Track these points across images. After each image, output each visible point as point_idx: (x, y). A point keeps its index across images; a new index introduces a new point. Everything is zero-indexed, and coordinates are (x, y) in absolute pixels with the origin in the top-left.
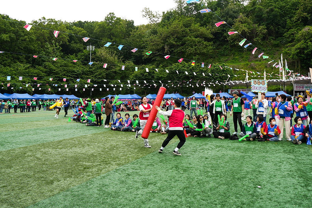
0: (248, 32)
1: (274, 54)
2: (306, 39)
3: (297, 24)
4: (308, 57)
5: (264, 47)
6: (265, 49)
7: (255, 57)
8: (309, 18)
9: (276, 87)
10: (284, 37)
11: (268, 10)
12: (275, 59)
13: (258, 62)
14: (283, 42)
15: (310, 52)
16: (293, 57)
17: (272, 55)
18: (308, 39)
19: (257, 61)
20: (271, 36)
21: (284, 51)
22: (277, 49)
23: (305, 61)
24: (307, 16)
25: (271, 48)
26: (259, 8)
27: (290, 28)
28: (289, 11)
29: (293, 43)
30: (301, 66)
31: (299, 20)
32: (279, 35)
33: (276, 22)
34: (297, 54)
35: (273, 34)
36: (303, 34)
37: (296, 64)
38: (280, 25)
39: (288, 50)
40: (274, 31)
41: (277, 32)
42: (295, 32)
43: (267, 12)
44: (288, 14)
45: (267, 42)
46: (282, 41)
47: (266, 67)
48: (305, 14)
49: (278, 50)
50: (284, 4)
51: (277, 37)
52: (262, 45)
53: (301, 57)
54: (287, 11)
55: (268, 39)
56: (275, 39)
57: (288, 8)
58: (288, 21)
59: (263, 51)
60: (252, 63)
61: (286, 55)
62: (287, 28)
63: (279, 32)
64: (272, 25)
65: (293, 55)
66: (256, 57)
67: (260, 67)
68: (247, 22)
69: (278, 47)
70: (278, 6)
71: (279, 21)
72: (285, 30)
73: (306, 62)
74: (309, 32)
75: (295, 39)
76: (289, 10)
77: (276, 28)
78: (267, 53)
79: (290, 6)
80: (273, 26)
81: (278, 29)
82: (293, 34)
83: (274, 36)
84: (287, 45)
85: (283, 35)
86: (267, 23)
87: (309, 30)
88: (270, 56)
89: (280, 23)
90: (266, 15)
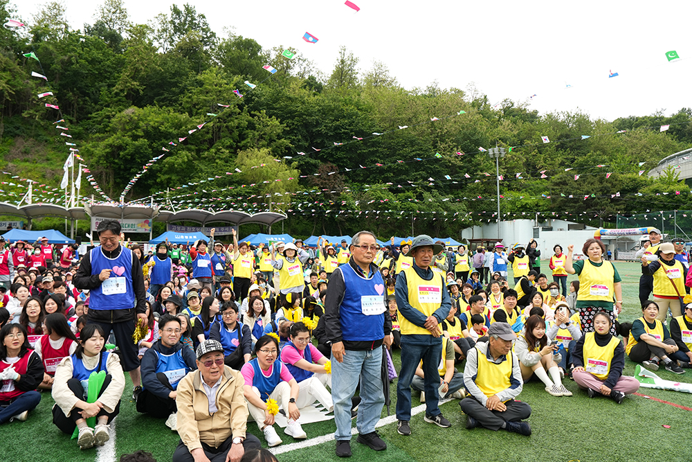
0: (9, 94)
3: (120, 100)
4: (128, 166)
5: (50, 134)
6: (51, 139)
7: (22, 153)
8: (141, 92)
9: (60, 220)
10: (90, 118)
11: (66, 58)
13: (28, 164)
14: (91, 132)
16: (98, 161)
17: (65, 153)
18: (130, 130)
19: (27, 161)
20: (68, 114)
21: (83, 147)
23: (121, 173)
24: (138, 88)
26: (47, 49)
27: (108, 106)
28: (109, 72)
29: (106, 135)
30: (115, 182)
31: (122, 91)
32: (85, 115)
33: (80, 87)
34: (107, 157)
35: (73, 111)
36: (121, 120)
38: (88, 95)
39: (94, 147)
40: (76, 106)
41: (81, 109)
42: (113, 113)
43: (62, 62)
44: (106, 77)
46: (90, 128)
47: (44, 176)
48: (135, 83)
50: (100, 56)
51: (79, 120)
52: (46, 129)
53: (114, 163)
54: (106, 72)
55: (60, 117)
56: (77, 123)
57: (108, 66)
58: (104, 91)
59: (46, 141)
60: (10, 164)
62: (101, 105)
63: (86, 108)
64: (73, 91)
66: (25, 152)
67: (29, 174)
68: (10, 70)
69: (80, 139)
70: (87, 56)
71: (87, 86)
72: (97, 107)
73: (123, 174)
75: (109, 126)
76: (110, 70)
77: (80, 100)
78: (55, 148)
79: (111, 62)
80: (75, 95)
81: (84, 104)
82: (108, 117)
83: (75, 115)
84: (94, 136)
85: (89, 115)
86: (60, 85)
87: (133, 113)
88: (59, 154)
89: (89, 90)
90: (59, 67)
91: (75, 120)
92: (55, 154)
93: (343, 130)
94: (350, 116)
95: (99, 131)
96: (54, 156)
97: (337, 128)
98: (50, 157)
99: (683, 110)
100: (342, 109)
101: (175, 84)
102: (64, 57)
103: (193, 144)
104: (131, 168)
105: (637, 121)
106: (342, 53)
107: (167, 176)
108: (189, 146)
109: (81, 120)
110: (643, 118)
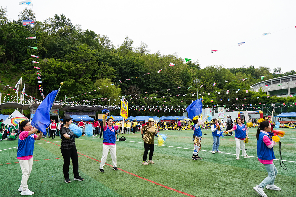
1: (12, 78)
2: (44, 69)
5: (1, 69)
6: (3, 72)
8: (47, 52)
10: (23, 63)
11: (10, 34)
12: (13, 83)
14: (22, 69)
15: (46, 80)
16: (31, 83)
17: (10, 79)
18: (46, 69)
20: (10, 60)
21: (23, 76)
22: (16, 73)
24: (45, 50)
25: (9, 71)
29: (32, 70)
30: (38, 92)
31: (37, 51)
32: (18, 61)
33: (16, 49)
34: (35, 81)
35: (12, 59)
36: (42, 64)
37: (33, 91)
38: (20, 52)
39: (28, 76)
40: (14, 57)
41: (17, 58)
43: (8, 36)
45: (5, 66)
46: (21, 67)
47: (2, 89)
48: (44, 48)
49: (16, 75)
53: (38, 84)
54: (28, 42)
55: (6, 62)
56: (15, 65)
59: (0, 73)
61: (25, 80)
62: (27, 57)
63: (19, 58)
64: (13, 50)
65: (32, 81)
69: (16, 72)
70: (19, 34)
71: (20, 48)
72: (25, 58)
74: (47, 64)
77: (16, 54)
78: (5, 76)
80: (14, 52)
81: (18, 56)
83: (13, 61)
84: (27, 71)
85: (22, 62)
86: (6, 47)
87: (47, 61)
88: (7, 79)
89: (20, 50)
90: (6, 38)
91: (13, 63)
92: (5, 79)
93: (135, 71)
94: (137, 65)
95: (28, 69)
96: (5, 80)
97: (134, 70)
98: (3, 80)
99: (251, 66)
100: (134, 63)
101: (62, 49)
102: (8, 34)
103: (72, 76)
104: (46, 86)
105: (236, 70)
106: (126, 39)
107: (63, 90)
108: (71, 77)
109: (16, 63)
110: (239, 69)
